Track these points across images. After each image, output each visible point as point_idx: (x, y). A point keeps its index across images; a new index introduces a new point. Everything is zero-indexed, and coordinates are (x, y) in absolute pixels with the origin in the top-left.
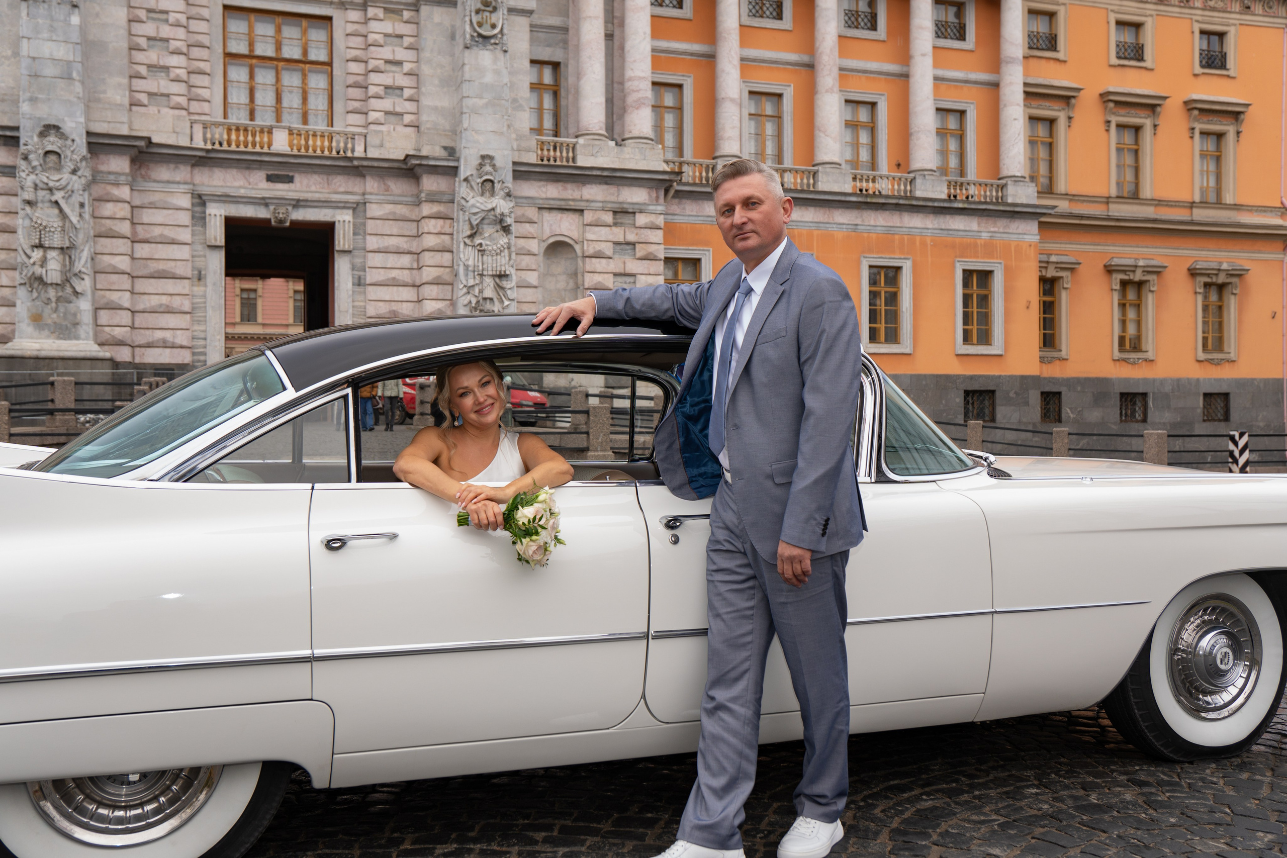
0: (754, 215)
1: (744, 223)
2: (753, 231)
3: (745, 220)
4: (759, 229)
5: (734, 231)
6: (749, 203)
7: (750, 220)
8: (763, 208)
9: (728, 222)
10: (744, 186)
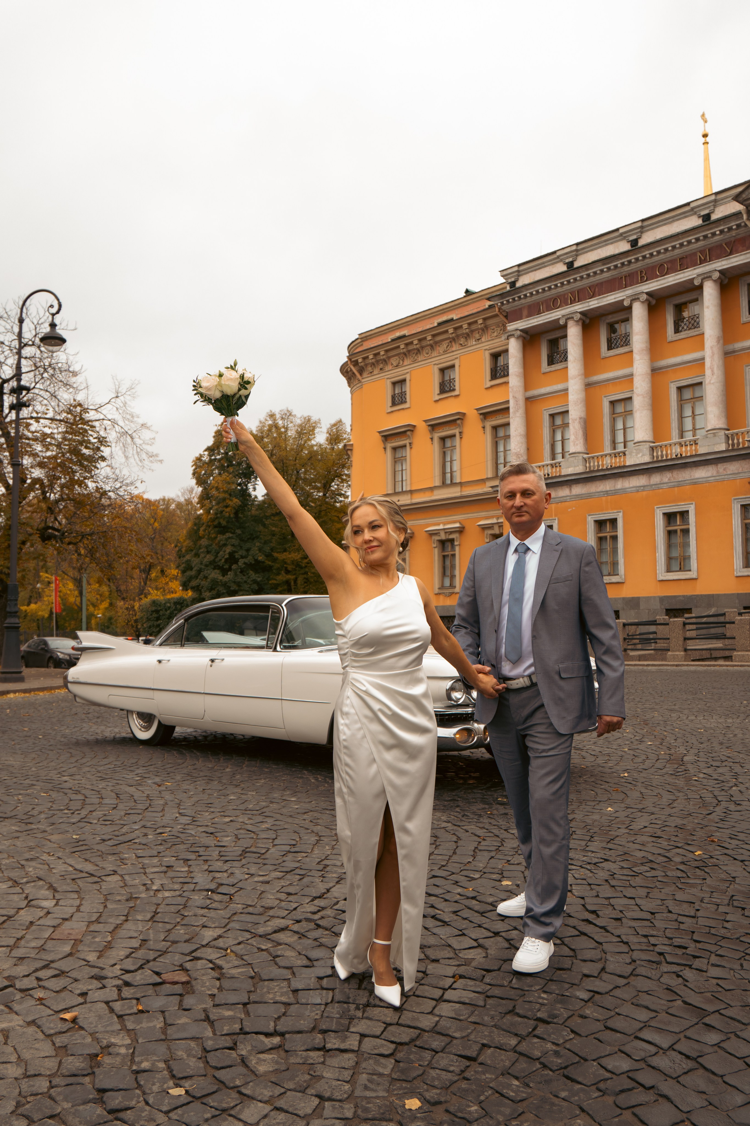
0: (528, 501)
1: (522, 506)
2: (526, 512)
3: (522, 504)
4: (531, 511)
5: (514, 510)
6: (526, 493)
7: (525, 504)
8: (535, 497)
9: (510, 503)
10: (524, 481)
